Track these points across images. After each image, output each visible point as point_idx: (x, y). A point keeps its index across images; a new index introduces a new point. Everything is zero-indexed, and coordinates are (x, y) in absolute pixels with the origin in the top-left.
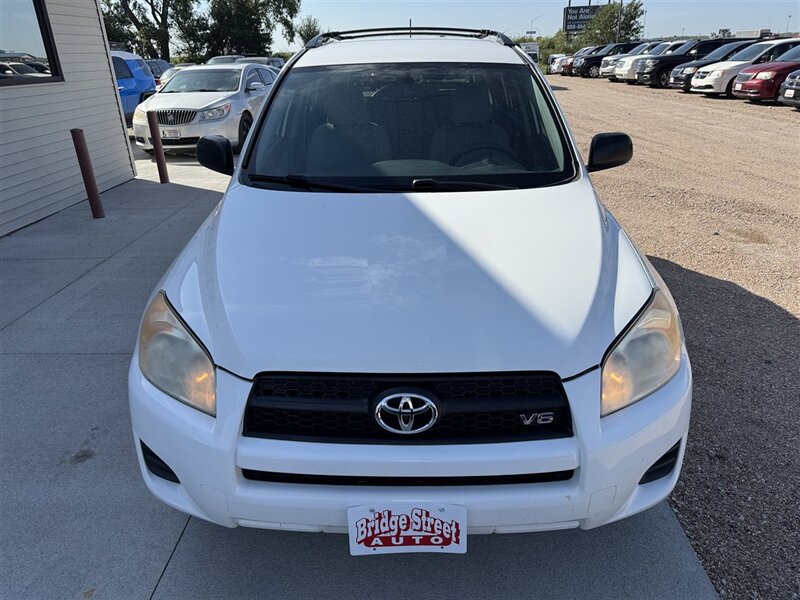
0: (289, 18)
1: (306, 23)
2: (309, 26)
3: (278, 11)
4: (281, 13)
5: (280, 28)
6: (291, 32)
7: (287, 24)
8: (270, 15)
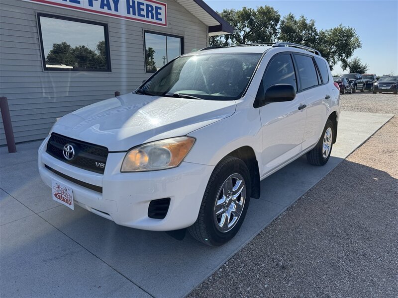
0: (345, 59)
1: (354, 60)
2: (355, 62)
3: (340, 55)
4: (342, 56)
5: (340, 63)
6: (345, 65)
7: (344, 61)
8: (336, 57)
